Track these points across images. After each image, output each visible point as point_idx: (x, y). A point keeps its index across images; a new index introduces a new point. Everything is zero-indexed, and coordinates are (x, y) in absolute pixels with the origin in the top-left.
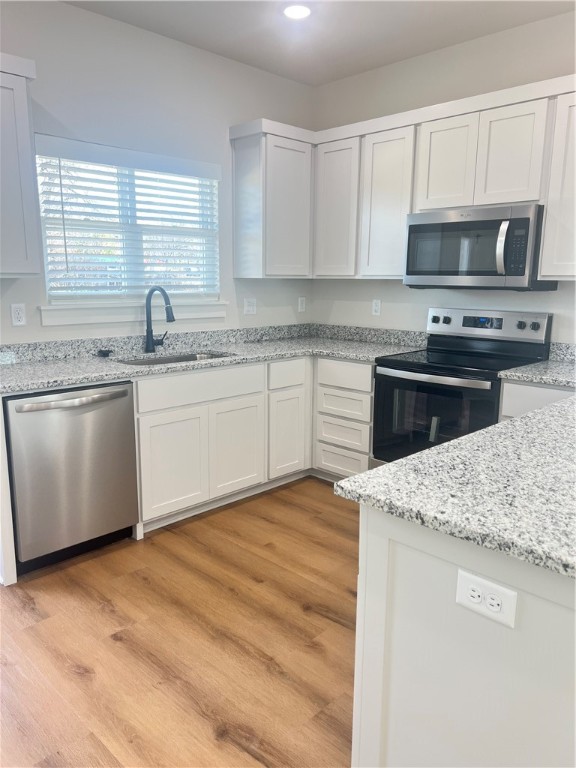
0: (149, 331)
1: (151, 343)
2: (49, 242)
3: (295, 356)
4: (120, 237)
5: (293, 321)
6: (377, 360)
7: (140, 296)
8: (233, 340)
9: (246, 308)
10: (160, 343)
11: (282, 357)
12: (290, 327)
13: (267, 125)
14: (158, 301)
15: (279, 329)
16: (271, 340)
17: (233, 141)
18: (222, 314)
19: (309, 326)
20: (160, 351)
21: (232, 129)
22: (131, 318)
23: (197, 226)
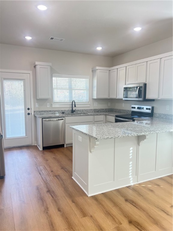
0: (72, 109)
1: (73, 111)
2: (55, 92)
3: (101, 115)
4: (68, 91)
5: (107, 108)
6: (116, 116)
7: (71, 102)
8: (91, 111)
9: (95, 105)
10: (75, 111)
11: (97, 115)
12: (106, 109)
13: (97, 68)
14: (74, 103)
15: (103, 109)
16: (101, 112)
17: (92, 71)
18: (89, 106)
19: (111, 109)
20: (75, 113)
21: (92, 69)
22: (69, 106)
23: (85, 88)
